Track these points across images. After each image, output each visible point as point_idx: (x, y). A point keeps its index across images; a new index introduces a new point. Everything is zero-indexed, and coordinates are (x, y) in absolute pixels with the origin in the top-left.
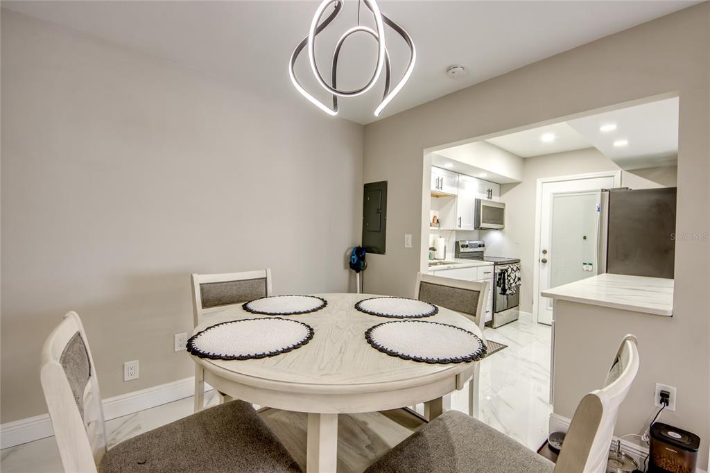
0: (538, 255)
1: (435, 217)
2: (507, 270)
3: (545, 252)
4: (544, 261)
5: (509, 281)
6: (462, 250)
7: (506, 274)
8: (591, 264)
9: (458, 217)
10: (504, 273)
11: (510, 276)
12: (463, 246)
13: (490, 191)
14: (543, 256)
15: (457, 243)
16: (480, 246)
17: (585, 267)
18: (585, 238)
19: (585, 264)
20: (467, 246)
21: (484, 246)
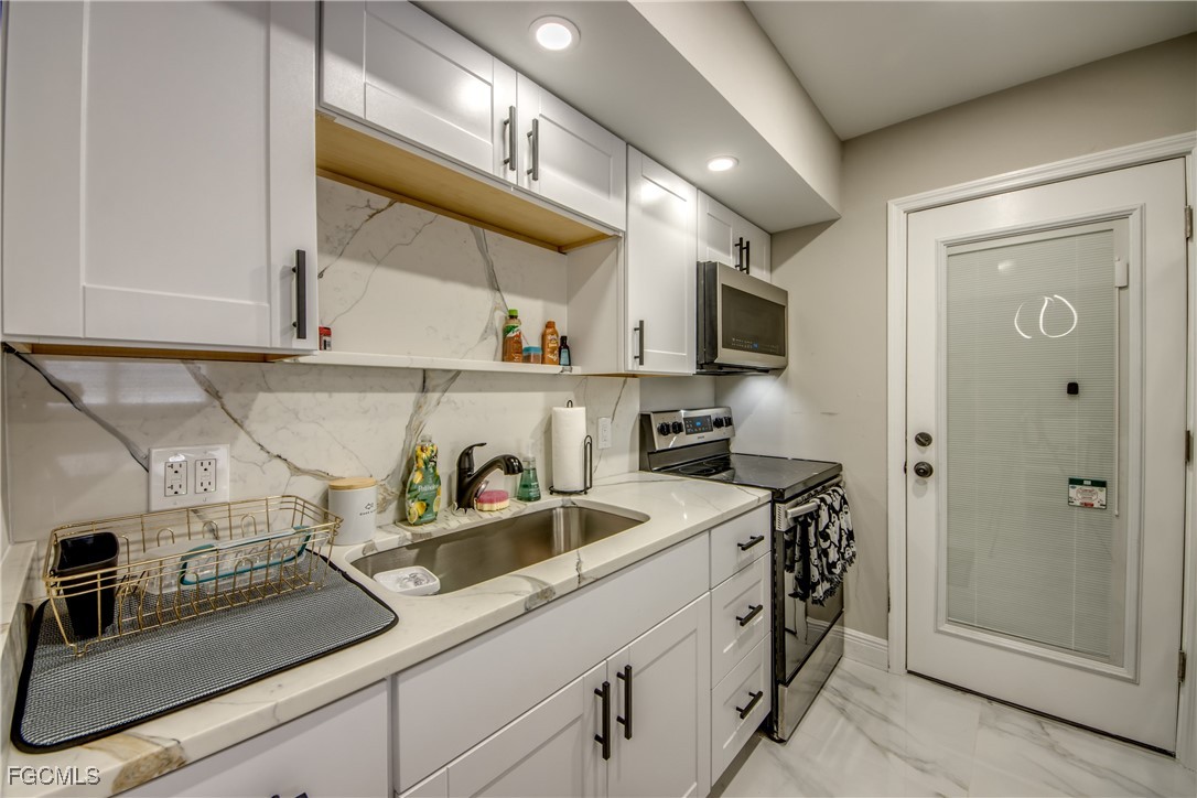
0: (899, 451)
1: (550, 325)
2: (814, 515)
3: (924, 440)
4: (924, 471)
5: (825, 553)
6: (660, 443)
7: (812, 530)
8: (1102, 484)
9: (633, 323)
10: (805, 526)
11: (826, 537)
12: (664, 430)
13: (743, 248)
14: (917, 455)
15: (645, 420)
16: (718, 423)
17: (1075, 492)
18: (1073, 389)
19: (1074, 482)
20: (677, 428)
21: (729, 422)
